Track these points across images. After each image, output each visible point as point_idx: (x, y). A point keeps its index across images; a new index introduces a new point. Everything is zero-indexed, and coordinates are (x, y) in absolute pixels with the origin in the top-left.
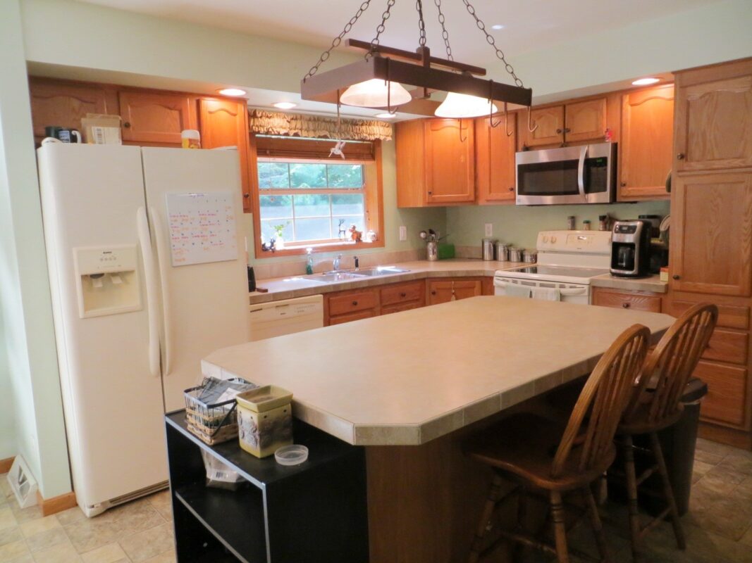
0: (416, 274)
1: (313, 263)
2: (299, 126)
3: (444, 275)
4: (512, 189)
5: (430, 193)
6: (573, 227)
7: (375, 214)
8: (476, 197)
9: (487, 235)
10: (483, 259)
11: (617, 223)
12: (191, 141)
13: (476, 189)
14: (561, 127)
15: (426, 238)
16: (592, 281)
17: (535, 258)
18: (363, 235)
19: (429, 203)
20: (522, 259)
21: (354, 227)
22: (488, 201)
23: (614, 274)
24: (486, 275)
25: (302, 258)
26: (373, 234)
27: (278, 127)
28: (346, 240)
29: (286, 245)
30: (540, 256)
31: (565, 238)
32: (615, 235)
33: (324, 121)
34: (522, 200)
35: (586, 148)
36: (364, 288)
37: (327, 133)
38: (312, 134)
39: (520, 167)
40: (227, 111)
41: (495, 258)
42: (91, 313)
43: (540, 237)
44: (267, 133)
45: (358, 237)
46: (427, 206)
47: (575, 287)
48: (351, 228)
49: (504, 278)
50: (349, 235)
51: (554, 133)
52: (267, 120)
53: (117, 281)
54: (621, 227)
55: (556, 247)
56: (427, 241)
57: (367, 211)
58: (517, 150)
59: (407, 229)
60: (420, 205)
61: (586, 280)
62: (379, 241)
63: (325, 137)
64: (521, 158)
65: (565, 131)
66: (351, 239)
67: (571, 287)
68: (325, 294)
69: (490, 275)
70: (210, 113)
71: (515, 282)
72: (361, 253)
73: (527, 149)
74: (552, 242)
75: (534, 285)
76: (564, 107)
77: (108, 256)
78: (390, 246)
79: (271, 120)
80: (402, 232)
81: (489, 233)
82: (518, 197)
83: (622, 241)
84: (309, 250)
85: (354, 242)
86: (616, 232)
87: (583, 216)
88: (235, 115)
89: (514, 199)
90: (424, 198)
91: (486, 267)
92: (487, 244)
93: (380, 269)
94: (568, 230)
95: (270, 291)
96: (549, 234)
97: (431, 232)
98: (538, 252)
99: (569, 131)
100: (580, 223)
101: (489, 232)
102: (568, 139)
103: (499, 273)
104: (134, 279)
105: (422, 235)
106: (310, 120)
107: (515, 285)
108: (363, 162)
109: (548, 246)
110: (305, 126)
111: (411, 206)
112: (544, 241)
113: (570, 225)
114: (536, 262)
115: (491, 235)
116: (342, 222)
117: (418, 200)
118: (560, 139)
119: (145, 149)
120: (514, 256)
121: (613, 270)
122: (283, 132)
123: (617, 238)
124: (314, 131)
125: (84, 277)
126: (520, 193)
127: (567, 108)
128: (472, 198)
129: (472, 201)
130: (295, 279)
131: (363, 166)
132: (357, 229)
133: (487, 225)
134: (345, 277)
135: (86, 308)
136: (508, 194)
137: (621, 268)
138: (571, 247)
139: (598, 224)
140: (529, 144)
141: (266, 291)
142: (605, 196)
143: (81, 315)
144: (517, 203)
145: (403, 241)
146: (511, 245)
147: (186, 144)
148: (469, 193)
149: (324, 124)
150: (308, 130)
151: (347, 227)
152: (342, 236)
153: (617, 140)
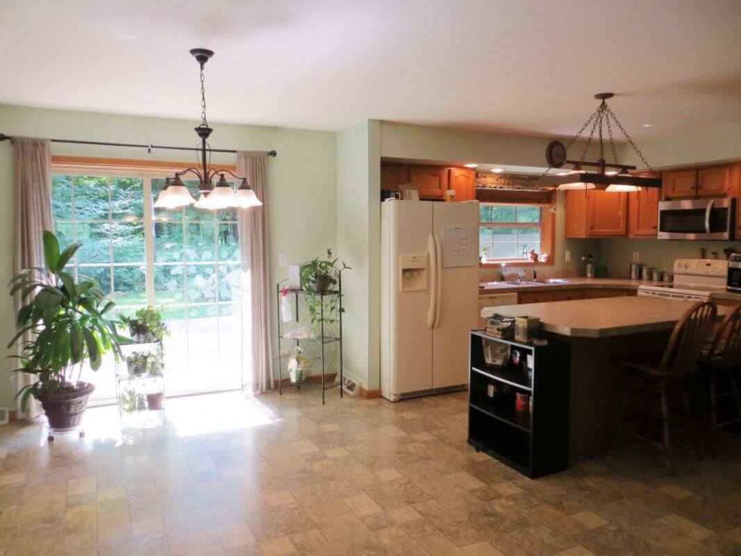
0: (579, 285)
1: (505, 273)
2: (503, 182)
3: (600, 287)
4: (655, 228)
5: (591, 228)
6: (704, 257)
7: (549, 241)
8: (627, 232)
9: (634, 260)
10: (630, 278)
11: (733, 254)
12: (452, 197)
13: (627, 227)
14: (694, 185)
15: (585, 261)
16: (711, 294)
17: (672, 278)
18: (539, 257)
19: (590, 235)
20: (661, 279)
21: (533, 251)
22: (636, 235)
23: (728, 290)
24: (632, 288)
25: (499, 270)
26: (546, 256)
27: (490, 183)
28: (527, 259)
29: (488, 260)
30: (676, 277)
31: (696, 265)
32: (731, 263)
33: (519, 178)
34: (663, 235)
35: (712, 201)
36: (543, 291)
37: (521, 186)
38: (510, 186)
39: (662, 212)
40: (464, 175)
41: (640, 277)
42: (406, 289)
43: (676, 263)
44: (484, 187)
45: (535, 257)
46: (588, 237)
47: (698, 298)
48: (531, 250)
49: (646, 291)
50: (529, 256)
51: (688, 188)
52: (484, 179)
53: (416, 274)
54: (735, 257)
55: (688, 271)
56: (586, 263)
57: (543, 239)
58: (660, 199)
59: (571, 253)
60: (583, 236)
61: (707, 293)
62: (550, 261)
63: (520, 188)
64: (663, 206)
65: (697, 188)
66: (530, 259)
67: (696, 298)
68: (518, 293)
69: (636, 288)
70: (456, 177)
71: (653, 293)
72: (538, 269)
73: (667, 199)
74: (686, 267)
75: (668, 296)
76: (697, 171)
77: (415, 260)
78: (558, 265)
79: (486, 179)
80: (568, 255)
81: (636, 259)
82: (660, 233)
83: (735, 267)
84: (503, 264)
85: (533, 261)
86: (731, 260)
87: (711, 248)
88: (468, 178)
89: (657, 235)
90: (587, 232)
91: (633, 283)
92: (634, 267)
93: (551, 281)
94: (699, 258)
95: (486, 288)
96: (684, 262)
97: (590, 256)
98: (674, 274)
99: (700, 187)
100: (709, 254)
101: (636, 257)
102: (700, 193)
103: (642, 287)
104: (424, 274)
105: (583, 258)
106: (509, 178)
107: (654, 295)
108: (542, 205)
109: (683, 270)
110: (507, 182)
111: (576, 237)
112: (680, 266)
113: (701, 255)
114: (672, 281)
115: (638, 260)
116: (525, 246)
117: (582, 234)
118: (693, 193)
119: (435, 203)
120: (655, 276)
121: (729, 287)
122: (493, 186)
123: (732, 264)
124: (512, 185)
125: (403, 270)
126: (661, 230)
127: (700, 171)
128: (624, 233)
129: (623, 235)
130: (495, 283)
131: (541, 208)
132: (535, 252)
133: (634, 253)
134: (528, 284)
135: (403, 287)
136: (652, 231)
137: (735, 286)
138: (700, 271)
139: (722, 254)
140: (670, 195)
141: (483, 287)
142: (726, 235)
143: (400, 290)
144: (659, 238)
145: (568, 263)
146: (654, 269)
147: (448, 199)
148: (622, 229)
149: (519, 180)
150: (508, 185)
151: (528, 250)
152: (525, 257)
153: (736, 196)
